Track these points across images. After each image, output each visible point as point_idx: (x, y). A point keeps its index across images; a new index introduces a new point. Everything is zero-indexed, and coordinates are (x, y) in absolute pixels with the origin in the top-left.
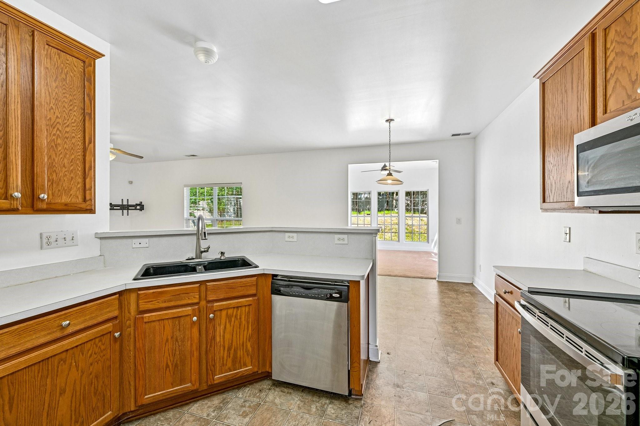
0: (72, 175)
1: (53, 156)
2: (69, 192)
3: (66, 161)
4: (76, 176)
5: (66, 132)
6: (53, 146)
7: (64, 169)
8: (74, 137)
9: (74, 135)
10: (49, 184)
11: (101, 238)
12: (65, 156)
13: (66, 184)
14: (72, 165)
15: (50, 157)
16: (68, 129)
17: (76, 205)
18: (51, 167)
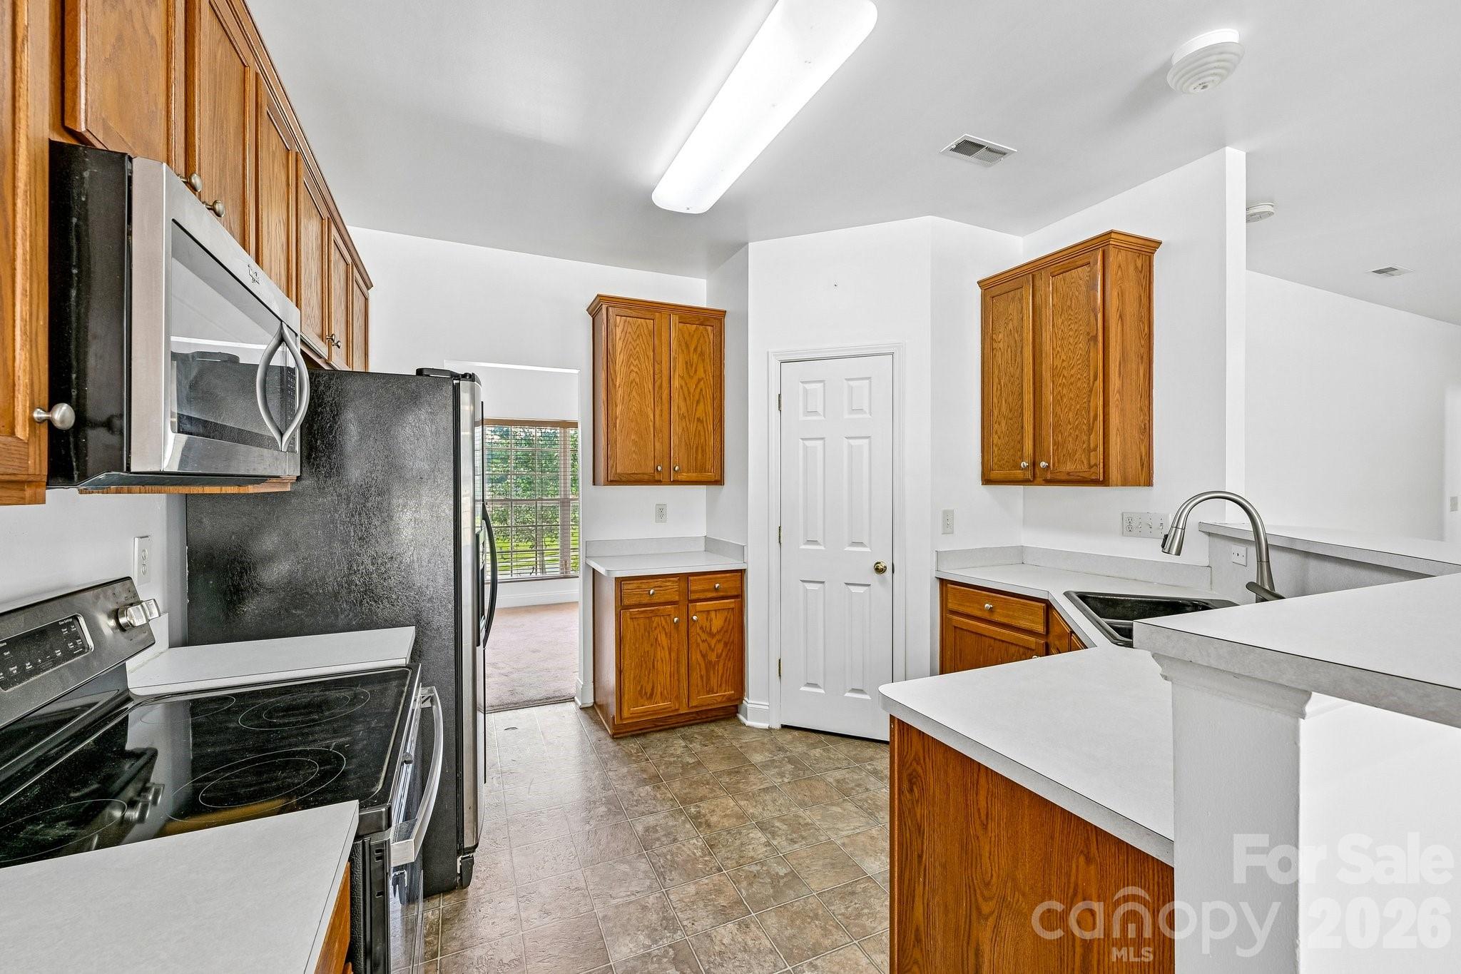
0: (1077, 433)
1: (1059, 412)
2: (1074, 456)
3: (1071, 415)
4: (1081, 433)
5: (1072, 376)
6: (1057, 401)
7: (1069, 427)
8: (1079, 379)
9: (1079, 376)
10: (1055, 447)
11: (1209, 534)
12: (1070, 409)
13: (1070, 446)
14: (1077, 419)
15: (1055, 415)
16: (1072, 372)
17: (1078, 474)
18: (1056, 426)
